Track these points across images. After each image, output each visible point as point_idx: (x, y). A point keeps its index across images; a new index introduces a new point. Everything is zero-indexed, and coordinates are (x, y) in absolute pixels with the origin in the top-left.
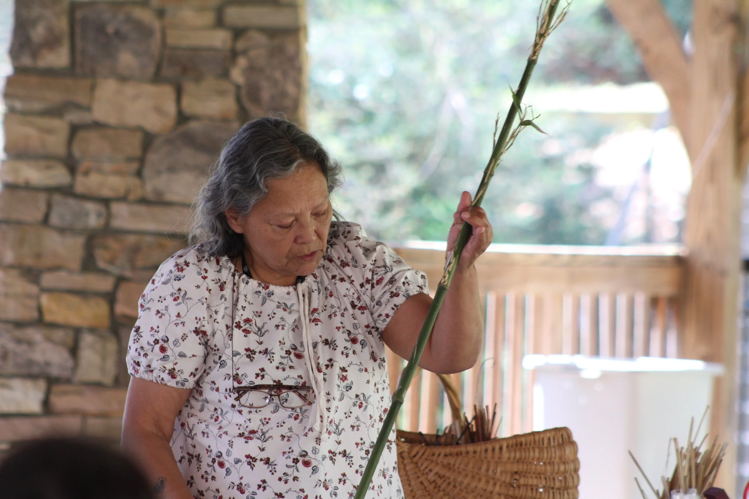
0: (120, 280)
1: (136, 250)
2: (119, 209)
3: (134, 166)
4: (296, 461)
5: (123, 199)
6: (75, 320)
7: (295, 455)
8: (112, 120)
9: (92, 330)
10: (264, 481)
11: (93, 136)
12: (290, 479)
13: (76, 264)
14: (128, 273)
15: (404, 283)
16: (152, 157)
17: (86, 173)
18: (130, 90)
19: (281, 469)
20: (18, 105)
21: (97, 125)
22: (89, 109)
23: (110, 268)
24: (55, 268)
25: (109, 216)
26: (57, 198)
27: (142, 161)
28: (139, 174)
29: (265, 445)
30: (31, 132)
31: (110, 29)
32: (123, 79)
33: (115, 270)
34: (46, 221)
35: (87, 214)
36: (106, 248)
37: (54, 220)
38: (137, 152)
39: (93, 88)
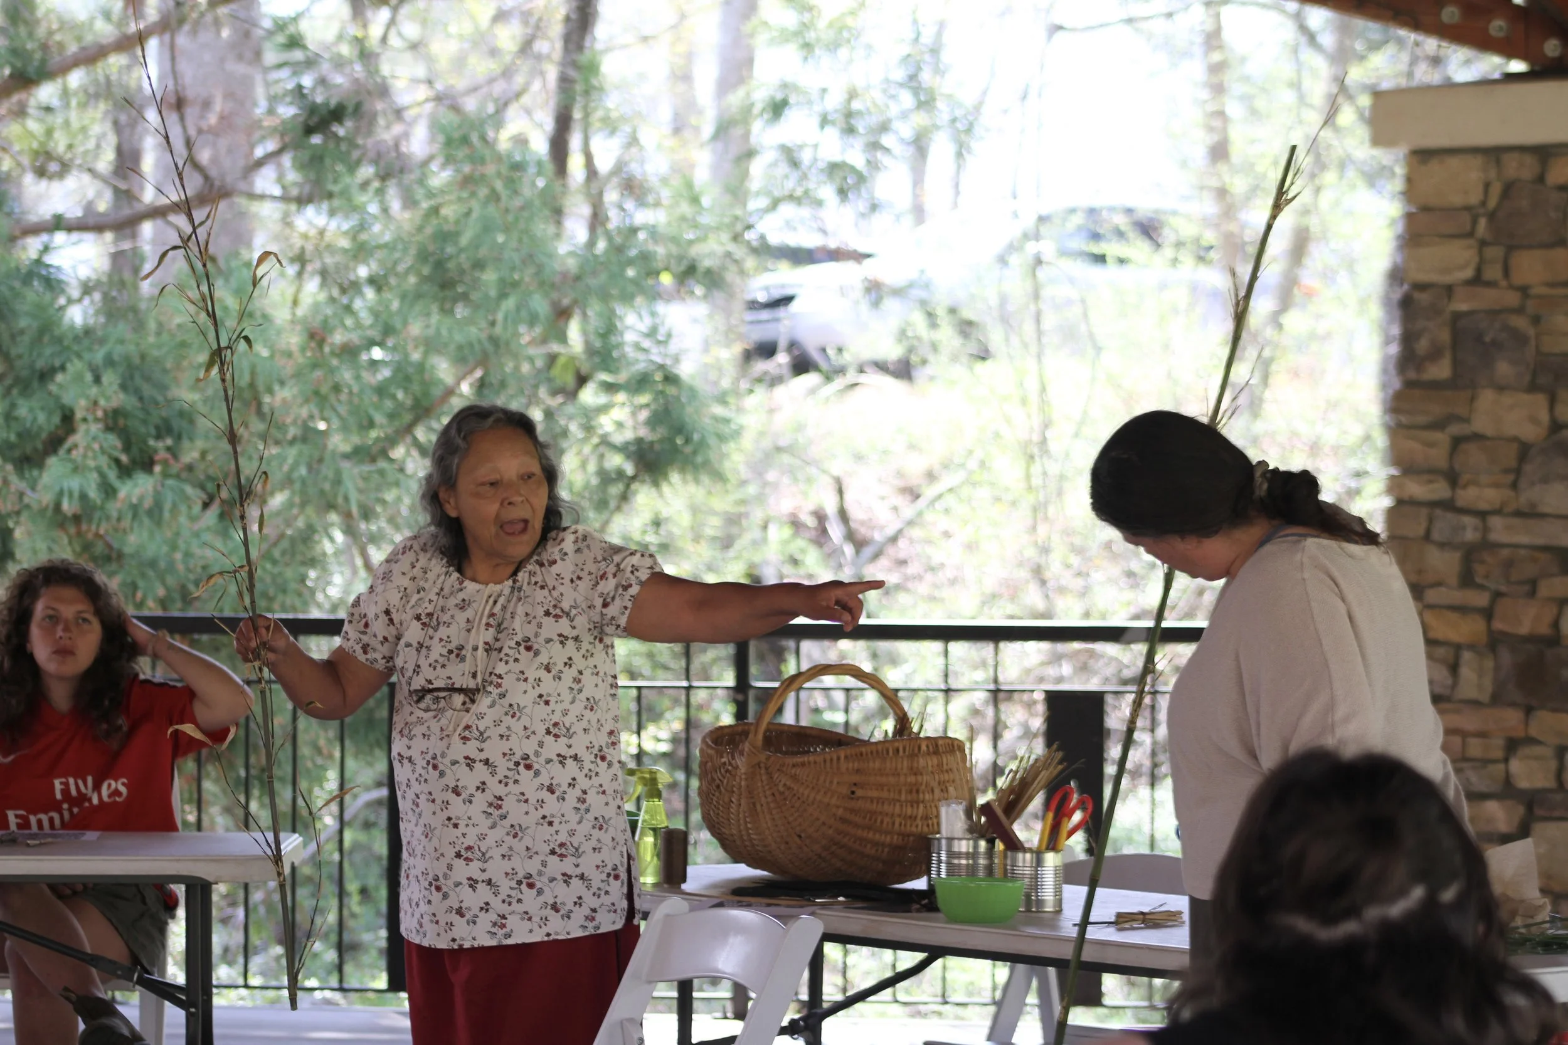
0: (1497, 595)
1: (1509, 564)
2: (1496, 522)
3: (1510, 478)
4: (517, 764)
5: (1498, 512)
6: (1454, 636)
7: (517, 758)
8: (1489, 432)
9: (1471, 647)
10: (484, 783)
11: (1472, 448)
12: (511, 782)
13: (1453, 580)
14: (1503, 588)
15: (632, 572)
16: (1528, 468)
17: (1465, 487)
18: (1507, 399)
19: (501, 772)
20: (1404, 419)
21: (1477, 437)
22: (1467, 420)
23: (1485, 582)
24: (1439, 584)
25: (1486, 530)
26: (1438, 512)
27: (1518, 472)
28: (1514, 486)
29: (483, 745)
30: (1416, 446)
31: (1487, 339)
32: (1501, 388)
33: (1493, 586)
34: (1427, 537)
35: (1464, 528)
36: (1483, 562)
37: (1436, 535)
38: (1513, 464)
39: (1473, 399)
